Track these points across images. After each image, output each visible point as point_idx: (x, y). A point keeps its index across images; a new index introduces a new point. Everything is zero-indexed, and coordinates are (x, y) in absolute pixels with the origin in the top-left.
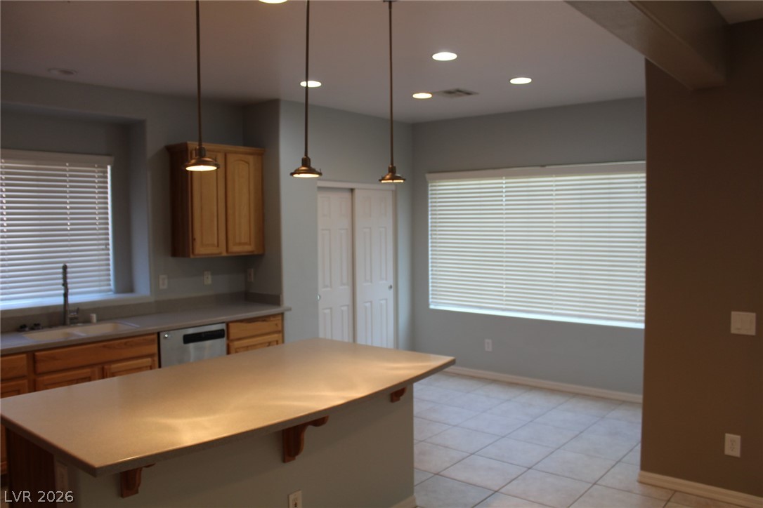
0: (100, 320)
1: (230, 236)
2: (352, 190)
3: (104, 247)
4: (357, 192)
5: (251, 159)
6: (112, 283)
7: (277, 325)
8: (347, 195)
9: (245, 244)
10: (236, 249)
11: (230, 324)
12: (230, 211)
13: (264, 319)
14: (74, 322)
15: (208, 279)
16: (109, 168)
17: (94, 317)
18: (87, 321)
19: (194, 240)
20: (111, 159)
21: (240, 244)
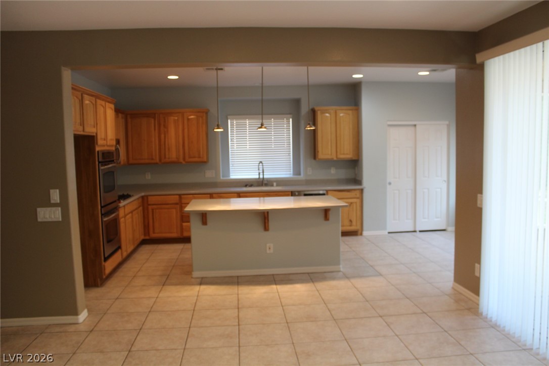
0: (277, 185)
1: (338, 150)
2: (415, 125)
3: (287, 155)
4: (417, 127)
5: (350, 112)
6: (292, 170)
7: (356, 195)
8: (413, 128)
9: (347, 154)
10: (342, 156)
11: (329, 192)
12: (338, 138)
13: (348, 191)
14: (266, 185)
15: (333, 171)
16: (291, 120)
17: (275, 184)
18: (272, 185)
19: (318, 152)
20: (291, 116)
21: (344, 154)
